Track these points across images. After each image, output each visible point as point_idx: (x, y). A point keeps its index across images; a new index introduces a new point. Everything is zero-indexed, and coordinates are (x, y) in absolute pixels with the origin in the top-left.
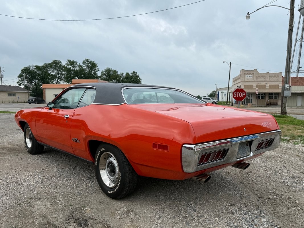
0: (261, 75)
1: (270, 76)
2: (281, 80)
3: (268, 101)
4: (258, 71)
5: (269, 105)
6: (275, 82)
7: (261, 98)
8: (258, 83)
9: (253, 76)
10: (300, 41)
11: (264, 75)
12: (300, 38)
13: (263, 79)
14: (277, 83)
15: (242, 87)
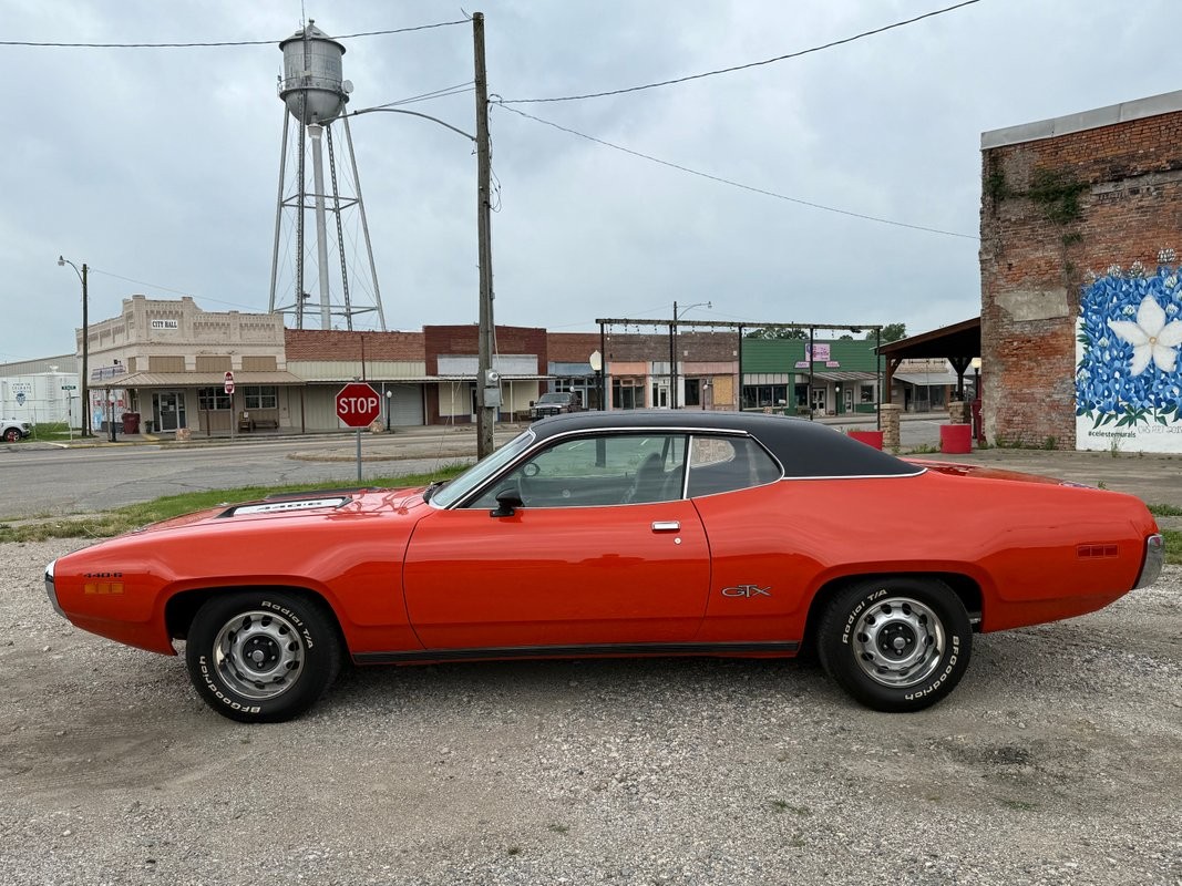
0: (211, 320)
1: (241, 325)
2: (282, 339)
3: (246, 415)
4: (198, 306)
5: (248, 430)
6: (264, 348)
7: (218, 408)
8: (202, 349)
9: (181, 323)
10: (295, 201)
11: (221, 320)
12: (295, 191)
13: (217, 336)
14: (269, 352)
15: (143, 364)
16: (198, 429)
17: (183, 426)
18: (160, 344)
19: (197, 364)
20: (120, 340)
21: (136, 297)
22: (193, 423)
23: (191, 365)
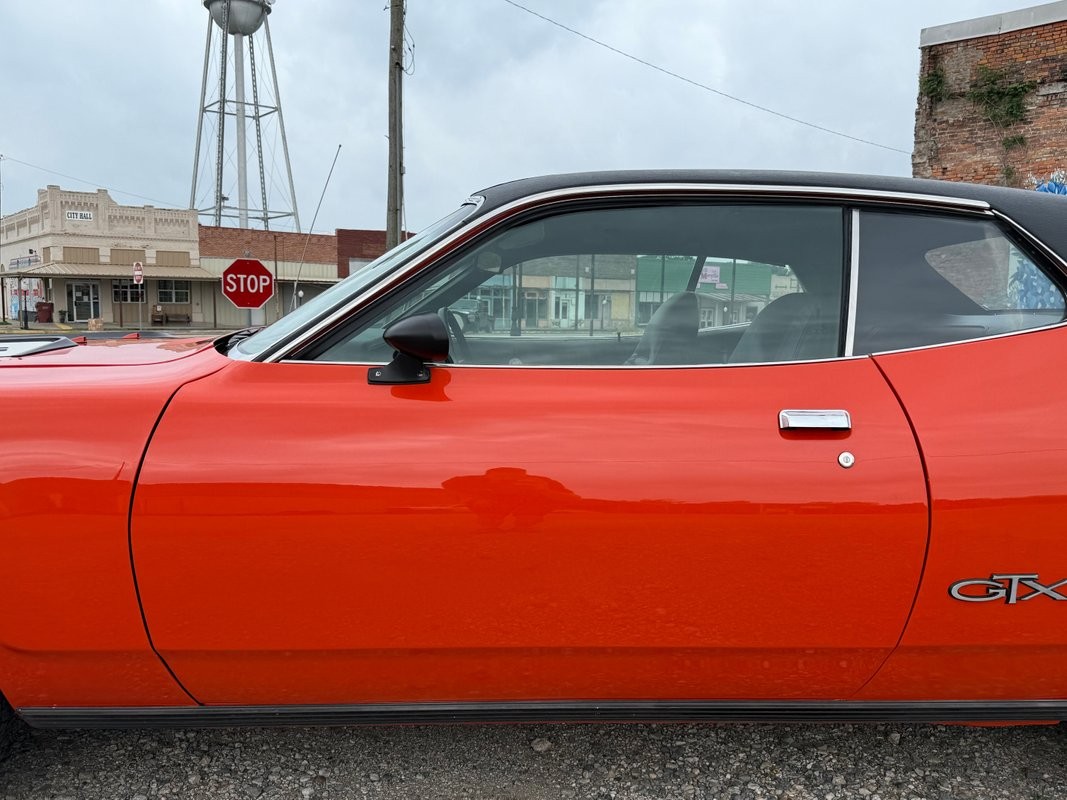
0: (128, 213)
1: (156, 220)
2: (195, 235)
3: (159, 309)
4: (112, 198)
5: (161, 323)
6: (177, 243)
7: (132, 300)
8: (116, 241)
9: (96, 215)
10: (216, 108)
11: (136, 214)
12: (217, 97)
13: (131, 229)
14: (182, 247)
15: (57, 254)
16: (111, 321)
17: (97, 315)
18: (74, 235)
19: (111, 257)
20: (36, 230)
21: (50, 187)
22: (107, 314)
23: (105, 255)
